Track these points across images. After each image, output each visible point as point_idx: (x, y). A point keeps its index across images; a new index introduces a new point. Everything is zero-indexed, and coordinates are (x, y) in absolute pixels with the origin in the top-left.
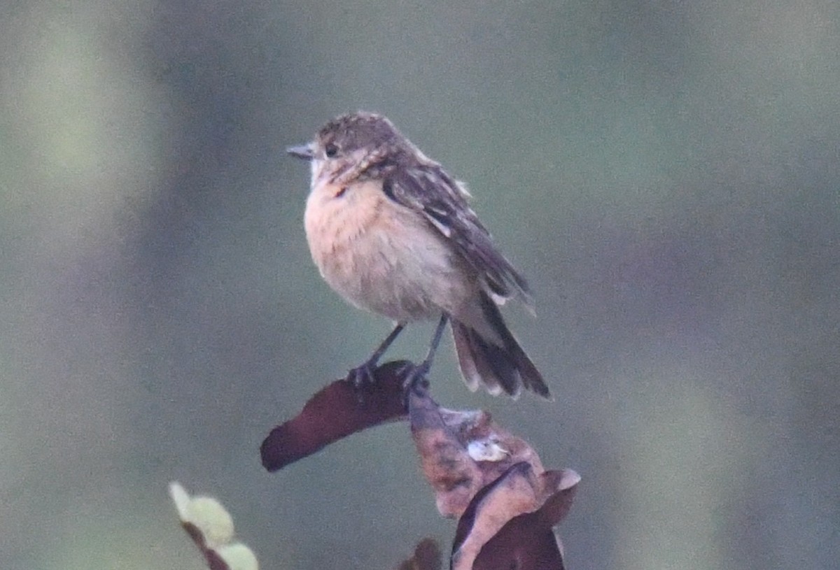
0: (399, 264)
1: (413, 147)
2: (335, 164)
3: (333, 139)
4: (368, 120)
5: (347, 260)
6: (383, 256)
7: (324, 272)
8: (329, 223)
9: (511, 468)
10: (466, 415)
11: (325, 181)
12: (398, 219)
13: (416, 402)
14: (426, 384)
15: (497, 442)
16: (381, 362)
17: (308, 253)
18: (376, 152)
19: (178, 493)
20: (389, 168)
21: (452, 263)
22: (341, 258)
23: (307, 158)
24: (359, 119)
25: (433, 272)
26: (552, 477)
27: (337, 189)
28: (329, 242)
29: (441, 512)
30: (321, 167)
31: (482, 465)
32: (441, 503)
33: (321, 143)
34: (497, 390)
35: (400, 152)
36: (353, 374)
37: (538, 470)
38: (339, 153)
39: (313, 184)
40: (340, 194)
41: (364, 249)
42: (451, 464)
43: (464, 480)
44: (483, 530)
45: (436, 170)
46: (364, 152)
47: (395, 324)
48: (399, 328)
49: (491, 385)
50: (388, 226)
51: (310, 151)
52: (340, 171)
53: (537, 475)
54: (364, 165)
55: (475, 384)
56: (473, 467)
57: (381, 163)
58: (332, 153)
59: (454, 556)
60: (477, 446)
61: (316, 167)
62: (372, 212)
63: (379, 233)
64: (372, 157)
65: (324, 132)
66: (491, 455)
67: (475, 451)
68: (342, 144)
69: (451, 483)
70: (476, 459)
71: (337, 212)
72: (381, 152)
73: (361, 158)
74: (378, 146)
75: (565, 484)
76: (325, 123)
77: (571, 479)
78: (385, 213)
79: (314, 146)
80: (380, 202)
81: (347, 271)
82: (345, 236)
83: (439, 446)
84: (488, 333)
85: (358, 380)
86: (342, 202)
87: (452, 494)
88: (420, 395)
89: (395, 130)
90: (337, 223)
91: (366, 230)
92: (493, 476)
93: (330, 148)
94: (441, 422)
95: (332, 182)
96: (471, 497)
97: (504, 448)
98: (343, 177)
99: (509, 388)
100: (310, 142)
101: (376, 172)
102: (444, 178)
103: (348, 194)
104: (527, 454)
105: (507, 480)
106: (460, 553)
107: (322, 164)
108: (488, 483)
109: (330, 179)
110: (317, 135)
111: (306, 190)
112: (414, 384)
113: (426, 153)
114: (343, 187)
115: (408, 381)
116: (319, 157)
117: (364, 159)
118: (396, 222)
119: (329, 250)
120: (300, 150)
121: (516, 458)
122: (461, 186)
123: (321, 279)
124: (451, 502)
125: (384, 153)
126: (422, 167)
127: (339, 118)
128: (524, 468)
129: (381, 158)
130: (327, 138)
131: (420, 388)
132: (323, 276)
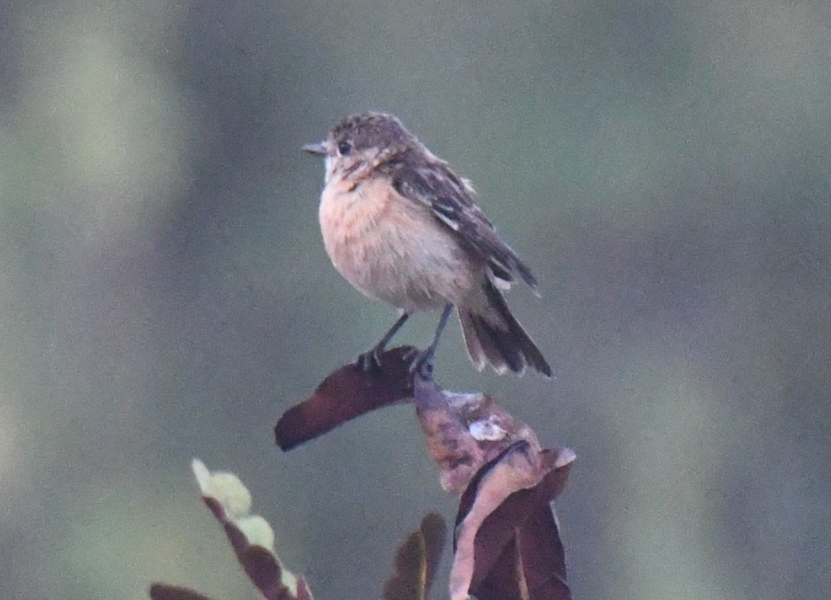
0: (406, 255)
1: (422, 146)
2: (348, 161)
3: (347, 137)
4: (378, 119)
5: (358, 250)
6: (392, 247)
7: (336, 261)
8: (343, 215)
9: (510, 447)
10: (469, 397)
11: (338, 177)
12: (408, 214)
13: (421, 384)
14: (430, 368)
15: (496, 423)
16: (388, 348)
17: (322, 244)
18: (387, 151)
19: (199, 468)
20: (399, 166)
21: (456, 255)
22: (353, 249)
23: (321, 155)
24: (371, 118)
25: (438, 263)
26: (549, 455)
27: (350, 184)
28: (341, 233)
29: (445, 489)
30: (334, 164)
31: (483, 444)
32: (445, 480)
33: (335, 141)
34: (503, 369)
35: (409, 150)
36: (361, 359)
37: (536, 449)
38: (352, 150)
39: (327, 179)
40: (353, 189)
41: (373, 240)
42: (455, 443)
43: (467, 459)
44: (484, 504)
45: (443, 168)
46: (375, 150)
47: (401, 312)
48: (405, 317)
49: (497, 365)
50: (397, 220)
51: (324, 149)
52: (353, 168)
53: (535, 453)
54: (376, 163)
55: (483, 363)
56: (475, 445)
57: (393, 161)
58: (345, 150)
59: (458, 528)
60: (478, 426)
61: (330, 164)
62: (382, 206)
63: (389, 226)
64: (383, 155)
65: (338, 130)
66: (492, 435)
67: (477, 431)
68: (355, 143)
69: (455, 461)
70: (478, 438)
71: (350, 206)
72: (391, 151)
73: (372, 156)
74: (388, 144)
75: (561, 462)
76: (339, 123)
77: (567, 457)
78: (395, 207)
79: (328, 145)
80: (390, 196)
81: (358, 261)
82: (357, 228)
83: (443, 427)
84: (494, 318)
85: (366, 366)
86: (354, 196)
87: (454, 472)
88: (425, 378)
89: (405, 129)
90: (349, 215)
91: (377, 223)
92: (494, 454)
93: (343, 146)
94: (445, 404)
95: (345, 178)
96: (474, 473)
97: (504, 429)
98: (357, 173)
99: (514, 366)
100: (325, 140)
101: (386, 169)
102: (451, 176)
103: (360, 190)
104: (525, 433)
105: (506, 458)
106: (463, 526)
107: (335, 160)
108: (489, 460)
109: (344, 175)
110: (331, 134)
111: (320, 186)
112: (419, 369)
113: (433, 151)
114: (356, 182)
115: (414, 365)
116: (334, 154)
117: (376, 157)
118: (405, 215)
119: (342, 241)
120: (315, 148)
121: (514, 437)
122: (466, 183)
123: (333, 269)
124: (454, 479)
125: (395, 151)
126: (430, 166)
127: (350, 117)
128: (522, 446)
129: (393, 156)
130: (341, 137)
131: (425, 372)
132: (335, 265)
